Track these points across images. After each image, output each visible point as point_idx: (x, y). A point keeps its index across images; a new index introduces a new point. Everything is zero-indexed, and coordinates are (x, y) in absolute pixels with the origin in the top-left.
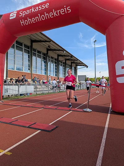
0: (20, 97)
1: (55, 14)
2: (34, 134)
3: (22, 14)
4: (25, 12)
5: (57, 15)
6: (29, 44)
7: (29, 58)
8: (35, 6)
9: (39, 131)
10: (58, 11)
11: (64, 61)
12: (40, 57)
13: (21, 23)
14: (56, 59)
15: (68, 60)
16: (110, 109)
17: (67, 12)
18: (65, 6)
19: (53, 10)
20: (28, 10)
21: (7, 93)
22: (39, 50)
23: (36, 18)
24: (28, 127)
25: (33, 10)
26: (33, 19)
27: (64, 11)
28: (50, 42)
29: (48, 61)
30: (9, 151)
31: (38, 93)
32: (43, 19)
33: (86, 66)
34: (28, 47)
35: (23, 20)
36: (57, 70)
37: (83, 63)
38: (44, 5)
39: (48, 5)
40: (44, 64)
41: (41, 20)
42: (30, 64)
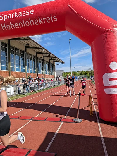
1: (40, 21)
3: (4, 18)
4: (7, 15)
5: (43, 23)
7: (6, 55)
8: (18, 11)
10: (44, 19)
13: (2, 27)
14: (34, 56)
17: (53, 21)
19: (39, 17)
22: (17, 47)
23: (19, 24)
25: (16, 15)
26: (16, 25)
27: (50, 19)
28: (29, 40)
29: (26, 58)
32: (28, 25)
33: (63, 62)
34: (6, 45)
35: (4, 24)
36: (36, 66)
37: (60, 60)
38: (28, 11)
39: (33, 11)
40: (23, 61)
41: (25, 26)
42: (8, 62)
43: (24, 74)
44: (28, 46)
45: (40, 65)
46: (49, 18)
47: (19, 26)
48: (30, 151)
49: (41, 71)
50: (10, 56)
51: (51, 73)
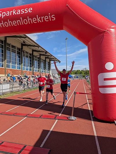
1: (38, 20)
3: (2, 15)
4: (5, 13)
5: (41, 22)
6: (3, 39)
7: (2, 52)
8: (16, 9)
10: (42, 18)
12: (14, 51)
14: (30, 54)
15: (43, 55)
17: (51, 20)
18: (49, 14)
19: (37, 15)
20: (9, 12)
22: (14, 45)
23: (17, 21)
25: (14, 12)
26: (14, 22)
27: (48, 18)
28: (26, 38)
29: (22, 56)
32: (26, 23)
33: (59, 61)
34: (2, 42)
35: (2, 21)
36: (32, 64)
37: (56, 59)
38: (27, 9)
39: (32, 9)
40: (19, 58)
41: (23, 24)
42: (4, 58)
44: (24, 43)
45: (36, 63)
46: (47, 16)
47: (17, 24)
48: (25, 147)
49: (37, 69)
50: (7, 53)
51: (46, 71)
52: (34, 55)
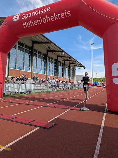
0: (21, 95)
1: (55, 17)
2: (33, 131)
3: (25, 17)
4: (28, 15)
5: (58, 19)
6: (30, 45)
8: (37, 10)
9: (38, 128)
10: (59, 15)
11: (63, 62)
12: (40, 57)
13: (24, 25)
14: (55, 60)
15: (67, 60)
16: (106, 108)
17: (67, 16)
18: (65, 11)
19: (54, 14)
20: (31, 14)
21: (8, 91)
22: (40, 51)
23: (38, 21)
24: (27, 124)
25: (35, 13)
26: (35, 22)
27: (64, 15)
29: (47, 61)
30: (9, 147)
31: (37, 91)
32: (45, 22)
33: (84, 66)
34: (29, 48)
35: (25, 22)
36: (56, 70)
37: (81, 64)
38: (46, 9)
39: (50, 9)
40: (44, 64)
41: (42, 23)
42: (31, 63)
43: (45, 76)
44: (49, 49)
46: (63, 13)
47: (37, 23)
48: (34, 120)
49: (61, 75)
52: (58, 60)
